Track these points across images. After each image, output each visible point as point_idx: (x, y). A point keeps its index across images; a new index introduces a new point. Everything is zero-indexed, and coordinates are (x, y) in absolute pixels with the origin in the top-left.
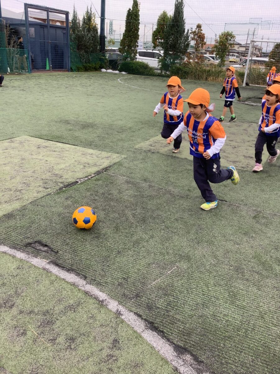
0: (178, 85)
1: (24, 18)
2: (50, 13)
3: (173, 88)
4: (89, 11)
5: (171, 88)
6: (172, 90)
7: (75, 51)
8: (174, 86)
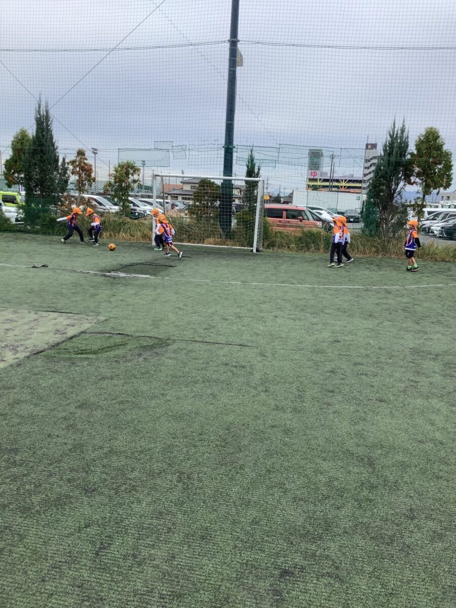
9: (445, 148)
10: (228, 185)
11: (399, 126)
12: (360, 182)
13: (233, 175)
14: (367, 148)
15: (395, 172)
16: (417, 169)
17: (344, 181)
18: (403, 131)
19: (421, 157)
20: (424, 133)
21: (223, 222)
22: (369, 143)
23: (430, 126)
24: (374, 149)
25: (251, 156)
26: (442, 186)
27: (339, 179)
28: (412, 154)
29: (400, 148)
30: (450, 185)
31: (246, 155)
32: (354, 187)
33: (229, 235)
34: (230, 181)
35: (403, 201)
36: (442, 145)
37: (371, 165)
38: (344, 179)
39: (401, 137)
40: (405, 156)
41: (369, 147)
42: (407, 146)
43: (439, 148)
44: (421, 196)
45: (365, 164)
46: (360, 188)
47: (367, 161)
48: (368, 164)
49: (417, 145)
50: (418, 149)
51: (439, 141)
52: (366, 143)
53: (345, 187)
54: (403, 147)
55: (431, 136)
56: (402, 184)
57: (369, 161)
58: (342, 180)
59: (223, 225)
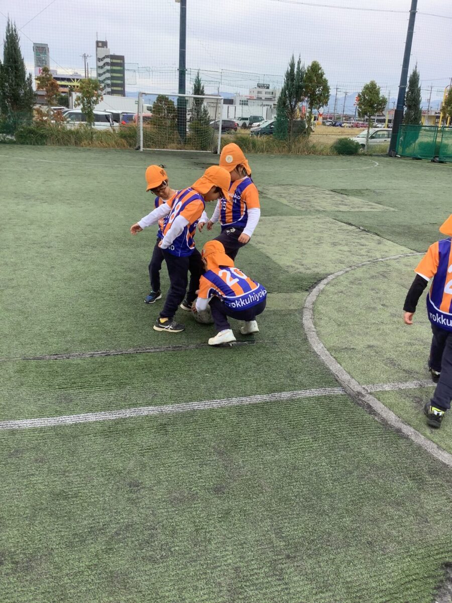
10: (182, 101)
13: (186, 92)
14: (98, 46)
17: (76, 80)
21: (181, 130)
22: (98, 40)
24: (105, 47)
25: (198, 77)
27: (71, 77)
31: (194, 77)
33: (186, 141)
34: (184, 97)
37: (104, 65)
38: (76, 77)
41: (100, 44)
45: (98, 62)
47: (99, 60)
48: (101, 64)
52: (96, 40)
57: (102, 60)
58: (74, 79)
59: (181, 133)
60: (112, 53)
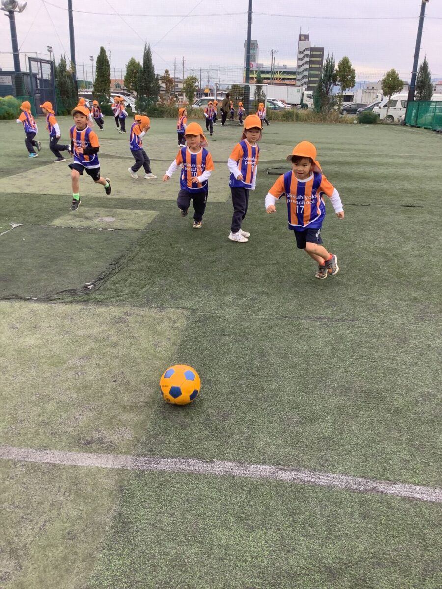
0: (201, 134)
1: (29, 71)
2: (42, 64)
3: (193, 139)
4: (63, 59)
5: (192, 138)
6: (193, 142)
7: (59, 97)
8: (195, 136)
9: (352, 67)
10: (247, 88)
11: (330, 56)
12: (294, 73)
14: (300, 40)
15: (329, 80)
16: (339, 78)
17: (279, 72)
18: (332, 59)
19: (341, 72)
20: (342, 60)
22: (301, 34)
23: (345, 56)
24: (307, 40)
26: (350, 86)
28: (337, 70)
29: (331, 68)
30: (354, 86)
32: (288, 79)
35: (333, 94)
36: (350, 66)
37: (304, 57)
38: (279, 70)
39: (332, 62)
40: (333, 72)
41: (302, 38)
42: (334, 67)
43: (349, 67)
44: (341, 92)
45: (299, 55)
46: (294, 79)
47: (300, 52)
48: (301, 56)
49: (339, 66)
50: (339, 68)
51: (349, 64)
52: (299, 34)
53: (280, 78)
54: (332, 67)
55: (345, 62)
56: (332, 86)
57: (302, 53)
58: (277, 72)
60: (312, 46)
